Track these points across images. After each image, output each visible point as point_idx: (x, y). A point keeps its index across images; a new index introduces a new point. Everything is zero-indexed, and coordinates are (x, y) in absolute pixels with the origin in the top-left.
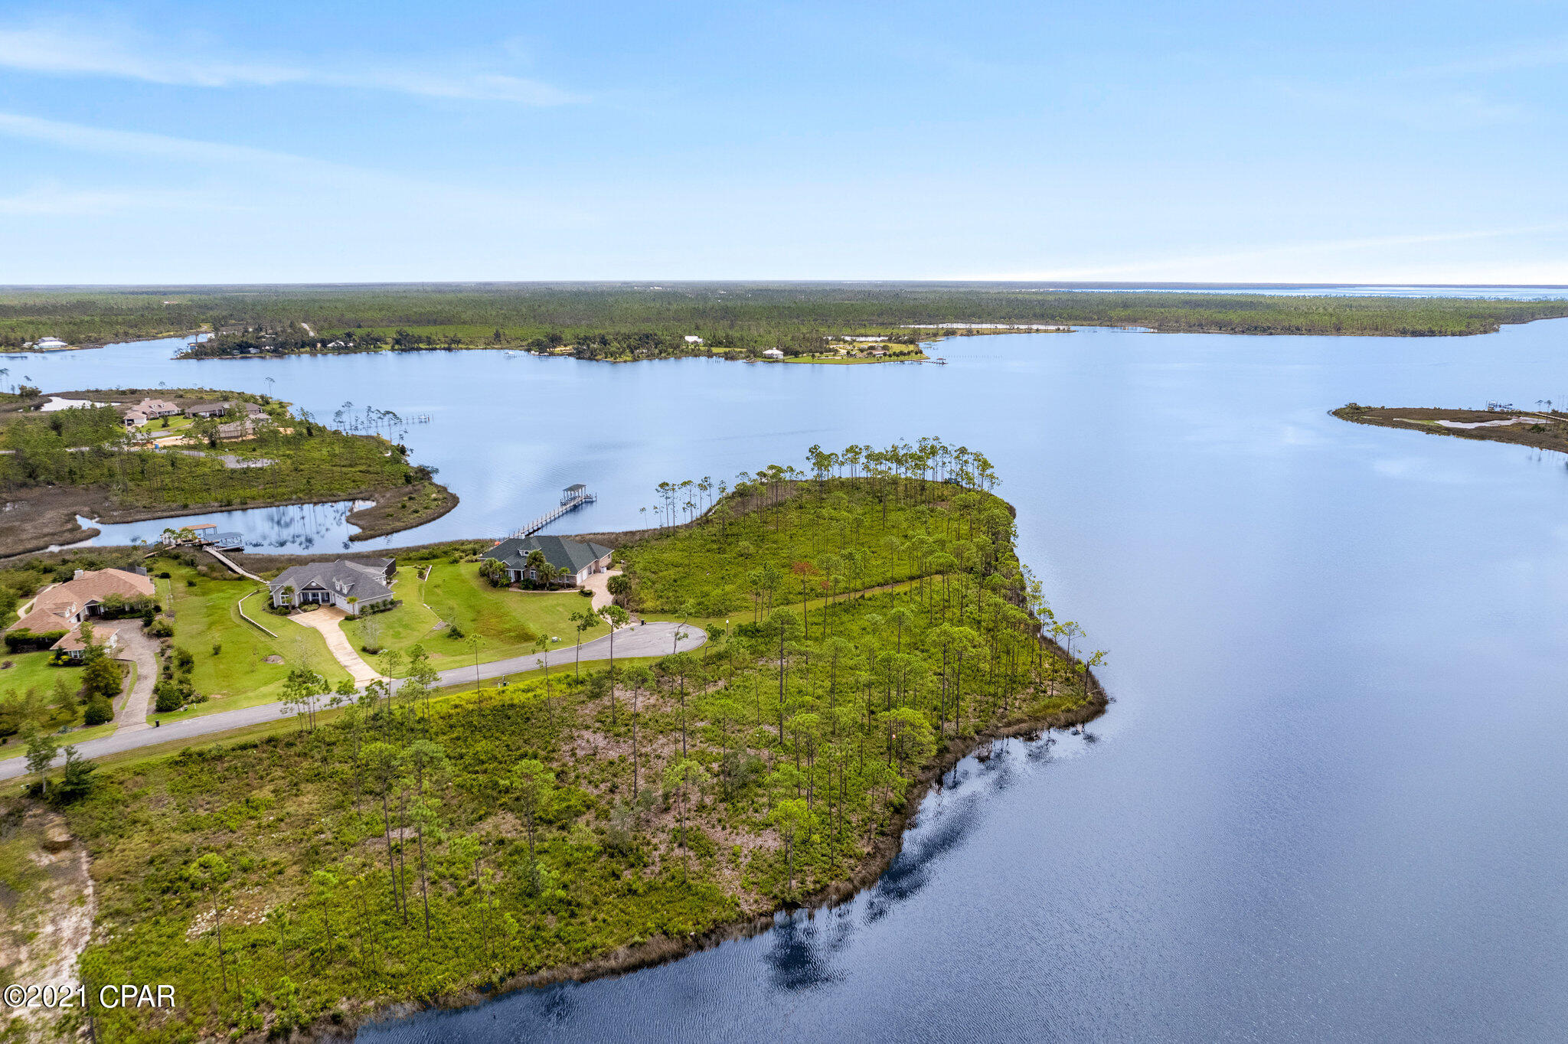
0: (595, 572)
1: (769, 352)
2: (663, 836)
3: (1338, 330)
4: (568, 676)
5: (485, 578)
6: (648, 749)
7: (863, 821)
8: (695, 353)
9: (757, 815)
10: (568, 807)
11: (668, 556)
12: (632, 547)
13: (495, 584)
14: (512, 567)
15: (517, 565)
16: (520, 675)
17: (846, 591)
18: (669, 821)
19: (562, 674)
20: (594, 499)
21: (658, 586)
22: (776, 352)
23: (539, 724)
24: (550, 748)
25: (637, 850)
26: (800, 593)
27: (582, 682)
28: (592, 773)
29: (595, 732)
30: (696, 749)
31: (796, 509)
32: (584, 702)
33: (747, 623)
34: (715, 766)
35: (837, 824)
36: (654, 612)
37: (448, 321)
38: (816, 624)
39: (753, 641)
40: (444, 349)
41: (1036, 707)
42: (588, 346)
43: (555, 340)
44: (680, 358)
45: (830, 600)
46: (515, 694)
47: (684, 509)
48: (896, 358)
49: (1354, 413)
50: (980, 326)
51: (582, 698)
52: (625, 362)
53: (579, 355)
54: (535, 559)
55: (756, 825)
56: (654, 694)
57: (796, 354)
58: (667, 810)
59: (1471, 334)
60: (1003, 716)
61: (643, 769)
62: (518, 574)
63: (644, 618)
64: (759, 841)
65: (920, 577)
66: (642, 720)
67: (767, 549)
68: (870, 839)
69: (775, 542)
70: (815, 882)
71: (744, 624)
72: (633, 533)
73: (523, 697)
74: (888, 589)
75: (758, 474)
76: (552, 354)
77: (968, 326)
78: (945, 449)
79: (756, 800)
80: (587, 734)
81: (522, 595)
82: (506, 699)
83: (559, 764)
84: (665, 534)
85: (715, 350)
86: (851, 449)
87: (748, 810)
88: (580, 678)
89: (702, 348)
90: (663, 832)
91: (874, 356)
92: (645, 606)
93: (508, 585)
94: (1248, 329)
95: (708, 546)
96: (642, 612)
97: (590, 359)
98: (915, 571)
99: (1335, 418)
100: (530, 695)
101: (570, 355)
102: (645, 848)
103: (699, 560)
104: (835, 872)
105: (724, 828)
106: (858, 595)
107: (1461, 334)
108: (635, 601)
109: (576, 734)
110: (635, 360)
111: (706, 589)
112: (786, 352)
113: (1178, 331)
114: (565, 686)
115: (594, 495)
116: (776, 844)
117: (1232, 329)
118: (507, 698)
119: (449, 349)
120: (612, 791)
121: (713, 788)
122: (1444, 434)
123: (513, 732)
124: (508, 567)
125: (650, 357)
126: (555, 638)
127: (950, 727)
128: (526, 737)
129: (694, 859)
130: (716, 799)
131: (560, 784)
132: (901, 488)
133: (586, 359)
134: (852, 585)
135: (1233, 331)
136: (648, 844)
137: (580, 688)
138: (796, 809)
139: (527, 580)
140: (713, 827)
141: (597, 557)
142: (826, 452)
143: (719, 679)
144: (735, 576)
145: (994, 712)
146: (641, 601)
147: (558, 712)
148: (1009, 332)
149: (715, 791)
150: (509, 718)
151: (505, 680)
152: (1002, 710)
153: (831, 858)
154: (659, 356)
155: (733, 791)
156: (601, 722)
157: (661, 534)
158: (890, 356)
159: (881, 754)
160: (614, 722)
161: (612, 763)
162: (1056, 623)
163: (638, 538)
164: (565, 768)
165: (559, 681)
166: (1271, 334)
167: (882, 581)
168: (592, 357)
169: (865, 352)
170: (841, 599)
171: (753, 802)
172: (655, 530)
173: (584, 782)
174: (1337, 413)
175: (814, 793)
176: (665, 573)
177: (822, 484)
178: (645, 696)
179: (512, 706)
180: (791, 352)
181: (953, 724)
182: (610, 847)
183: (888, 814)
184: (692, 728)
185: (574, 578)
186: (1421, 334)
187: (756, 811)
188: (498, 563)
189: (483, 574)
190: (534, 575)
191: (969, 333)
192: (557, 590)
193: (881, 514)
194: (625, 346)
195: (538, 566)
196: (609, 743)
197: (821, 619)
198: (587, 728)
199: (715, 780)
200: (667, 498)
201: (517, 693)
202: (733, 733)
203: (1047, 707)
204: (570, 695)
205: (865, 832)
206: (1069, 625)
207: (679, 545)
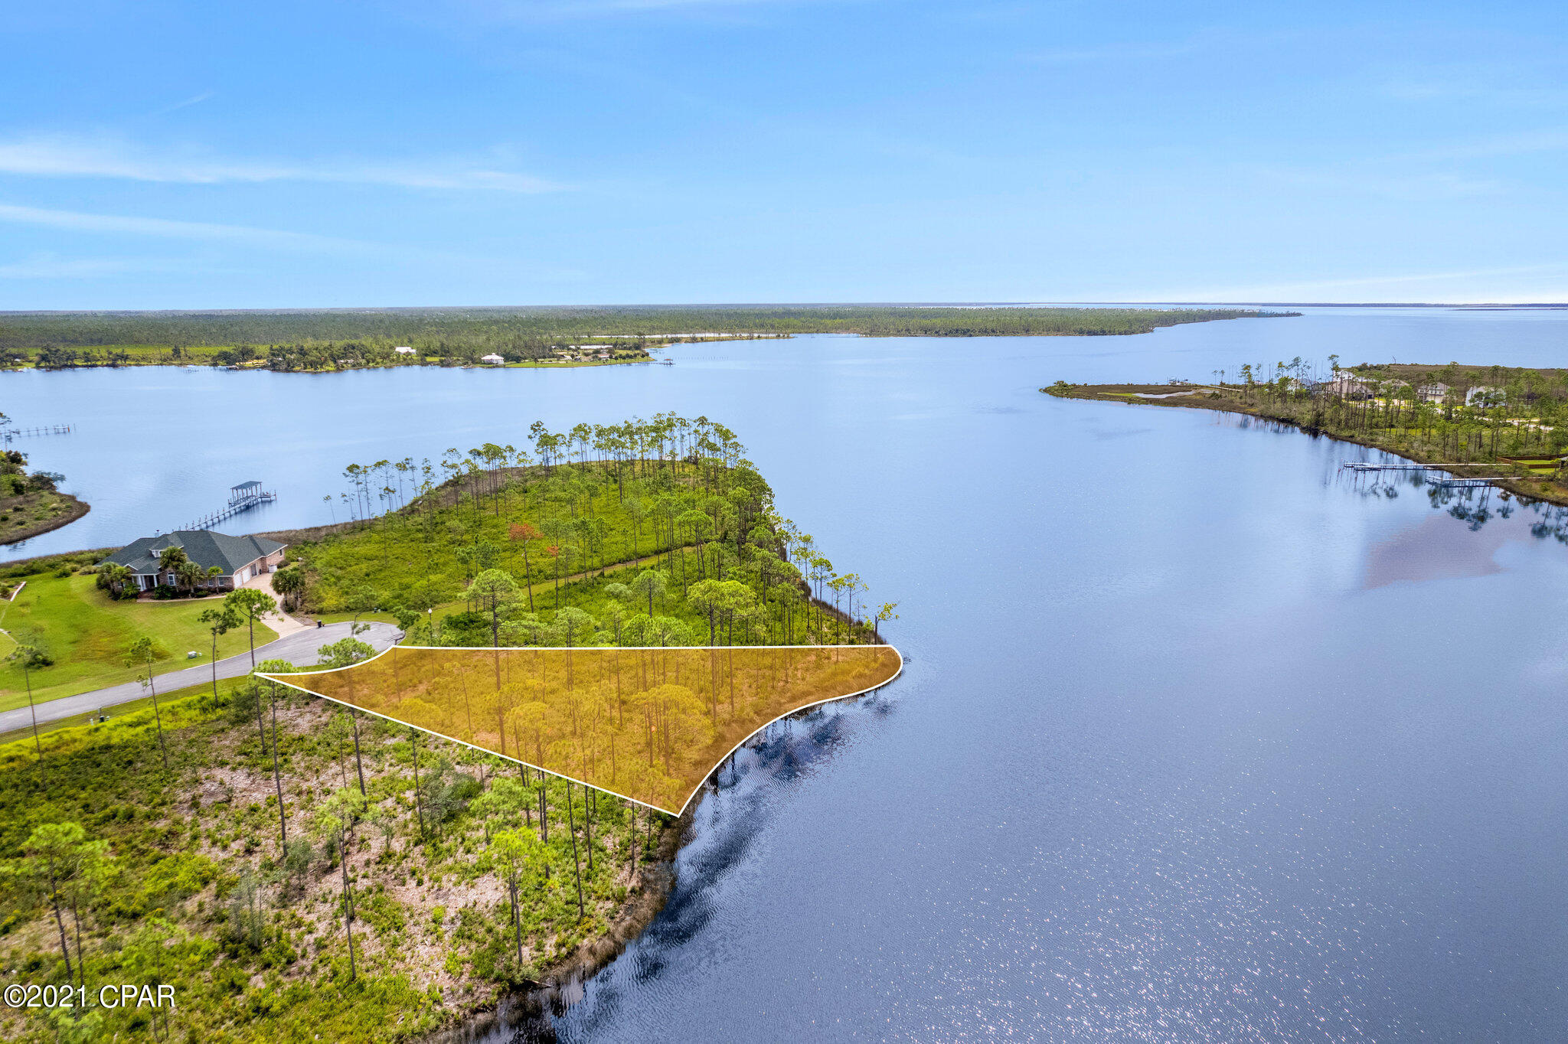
0: (261, 572)
1: (487, 358)
2: (323, 909)
3: (1027, 331)
4: (203, 698)
5: (105, 590)
6: (313, 783)
7: (621, 844)
8: (407, 361)
9: (469, 856)
10: (171, 886)
11: (362, 550)
12: (316, 543)
13: (116, 596)
14: (140, 571)
15: (149, 568)
16: (129, 706)
17: (583, 570)
18: (334, 883)
19: (196, 698)
20: (273, 498)
21: (345, 582)
22: (495, 357)
23: (147, 768)
24: (157, 800)
25: (279, 937)
26: (525, 577)
27: (224, 705)
28: (219, 829)
29: (234, 769)
30: (383, 774)
31: (519, 493)
32: (223, 730)
33: (459, 614)
34: (410, 796)
35: (585, 855)
36: (337, 611)
37: (114, 340)
38: (546, 608)
39: (467, 634)
40: (107, 365)
41: (822, 676)
42: (284, 357)
43: (246, 354)
44: (391, 367)
45: (562, 582)
46: (117, 732)
47: (381, 495)
48: (622, 361)
49: (1062, 391)
50: (703, 335)
51: (222, 724)
52: (328, 372)
53: (274, 367)
54: (172, 558)
55: (466, 870)
56: (327, 710)
57: (518, 360)
58: (331, 869)
59: (1133, 333)
60: (783, 692)
61: (302, 812)
62: (149, 579)
63: (321, 618)
64: (473, 895)
65: (667, 550)
66: (307, 745)
67: (485, 534)
68: (633, 869)
69: (495, 526)
70: (560, 945)
71: (454, 615)
72: (318, 529)
73: (128, 734)
74: (632, 565)
75: (471, 452)
76: (242, 368)
77: (691, 335)
78: (683, 423)
79: (468, 834)
80: (221, 774)
81: (154, 605)
82: (100, 738)
83: (168, 822)
84: (359, 527)
85: (429, 359)
86: (579, 428)
87: (457, 851)
88: (221, 700)
89: (415, 358)
90: (325, 901)
91: (600, 359)
92: (324, 604)
93: (137, 596)
94: (950, 332)
95: (412, 536)
96: (321, 612)
97: (287, 371)
98: (662, 546)
99: (1047, 395)
100: (140, 729)
101: (264, 367)
102: (294, 933)
103: (400, 550)
104: (587, 926)
105: (420, 883)
106: (596, 574)
107: (1126, 333)
108: (312, 601)
109: (203, 776)
110: (339, 369)
111: (406, 580)
112: (508, 357)
113: (888, 335)
114: (197, 712)
115: (272, 493)
116: (499, 895)
117: (937, 332)
118: (102, 737)
119: (114, 366)
120: (249, 852)
121: (405, 826)
122: (1143, 403)
123: (100, 785)
124: (134, 571)
125: (356, 366)
126: (192, 653)
127: (724, 710)
128: (120, 790)
129: (371, 937)
130: (408, 842)
131: (163, 853)
132: (637, 468)
133: (282, 371)
134: (588, 564)
135: (937, 334)
136: (299, 925)
137: (220, 712)
138: (518, 842)
139: (162, 587)
140: (404, 884)
141: (262, 554)
142: (552, 433)
143: (420, 682)
144: (444, 564)
145: (773, 687)
146: (320, 599)
147: (181, 748)
148: (733, 339)
149: (409, 831)
150: (99, 765)
151: (101, 716)
152: (782, 684)
153: (581, 905)
154: (367, 366)
155: (434, 826)
156: (245, 754)
157: (354, 528)
158: (616, 358)
159: (639, 752)
160: (265, 752)
161: (254, 810)
162: (835, 575)
163: (323, 533)
164: (179, 828)
165: (189, 706)
166: (971, 336)
167: (625, 558)
168: (290, 368)
169: (590, 357)
170: (576, 579)
171: (464, 839)
172: (346, 524)
173: (205, 843)
174: (1046, 390)
175: (550, 815)
176: (354, 567)
177: (548, 469)
178: (314, 714)
179: (108, 748)
180: (512, 358)
181: (726, 705)
182: (232, 941)
183: (654, 830)
184: (380, 748)
185: (230, 580)
186: (1095, 333)
187: (468, 851)
188: (119, 567)
189: (102, 585)
190: (172, 579)
191: (694, 340)
192: (206, 596)
193: (618, 493)
194: (327, 355)
195: (176, 567)
196: (253, 782)
197: (552, 602)
198: (223, 764)
199: (409, 815)
200: (358, 483)
201: (119, 730)
202: (437, 748)
203: (834, 674)
204: (204, 723)
205: (626, 860)
206: (849, 578)
207: (375, 537)
